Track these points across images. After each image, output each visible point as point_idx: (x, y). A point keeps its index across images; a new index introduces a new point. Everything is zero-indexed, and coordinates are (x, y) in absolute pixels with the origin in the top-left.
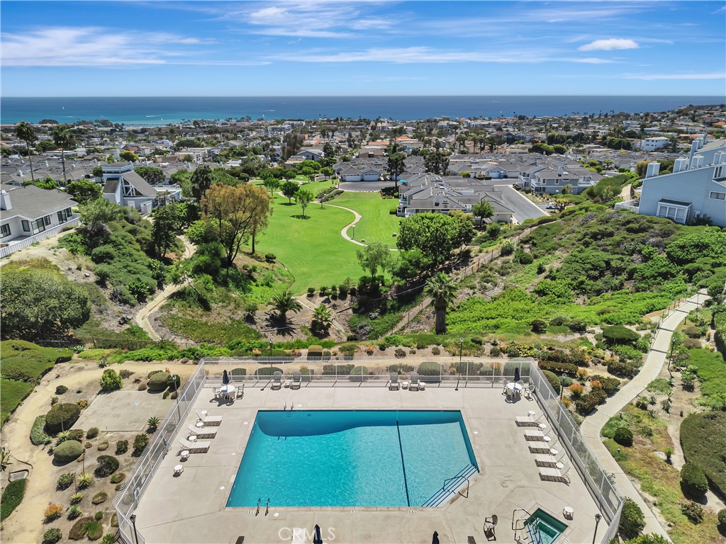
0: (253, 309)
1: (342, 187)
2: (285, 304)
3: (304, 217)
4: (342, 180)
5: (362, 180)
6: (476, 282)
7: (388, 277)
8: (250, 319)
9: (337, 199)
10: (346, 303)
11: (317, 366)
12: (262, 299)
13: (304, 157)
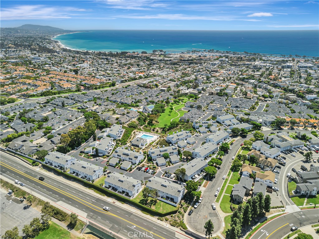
0: (151, 128)
1: (183, 108)
2: (155, 129)
3: (170, 115)
4: (185, 106)
5: (189, 107)
7: (167, 127)
9: (180, 111)
10: (161, 129)
12: (153, 127)
13: (197, 90)
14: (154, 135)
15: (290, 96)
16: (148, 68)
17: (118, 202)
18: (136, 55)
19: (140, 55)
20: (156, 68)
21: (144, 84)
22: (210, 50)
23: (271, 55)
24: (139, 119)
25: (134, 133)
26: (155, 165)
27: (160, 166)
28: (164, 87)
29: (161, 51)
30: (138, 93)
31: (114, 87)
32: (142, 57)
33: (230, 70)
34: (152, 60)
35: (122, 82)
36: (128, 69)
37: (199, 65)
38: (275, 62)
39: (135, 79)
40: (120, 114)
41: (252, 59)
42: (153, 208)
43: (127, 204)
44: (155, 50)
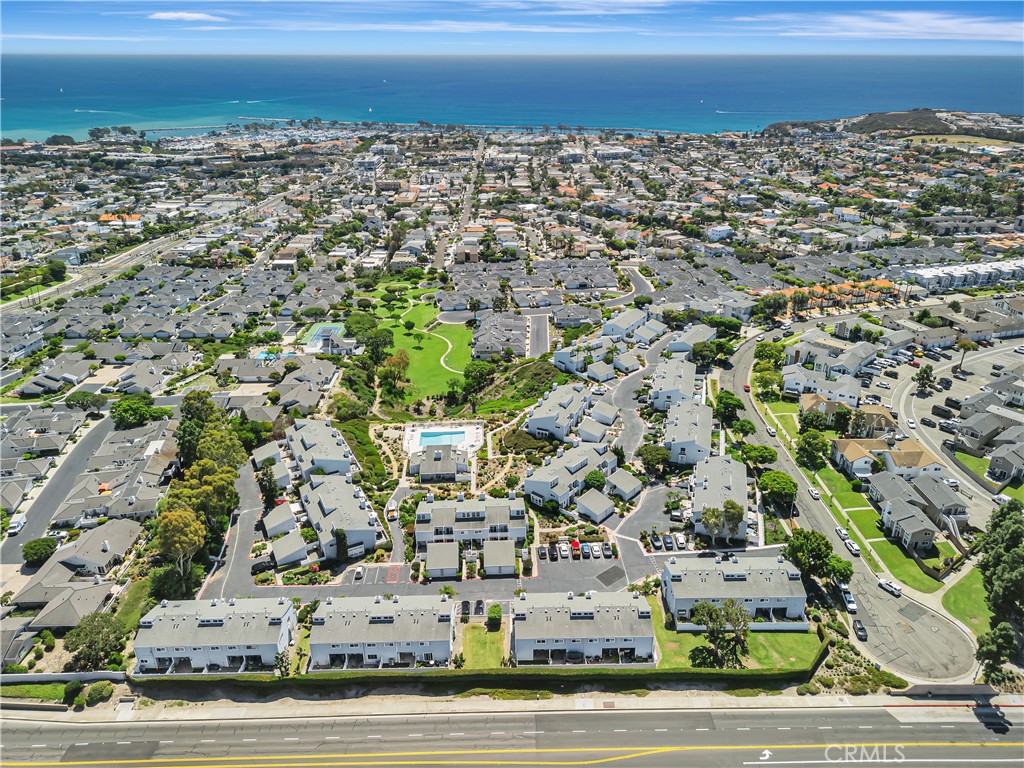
0: (408, 406)
1: (442, 317)
2: (420, 404)
3: (420, 348)
4: (442, 310)
5: (455, 310)
6: (493, 393)
7: (460, 391)
8: (407, 410)
9: (439, 328)
10: (443, 402)
11: (433, 423)
12: (410, 401)
13: (408, 252)
14: (460, 425)
15: (667, 235)
16: (136, 195)
17: (619, 695)
18: (33, 152)
19: (50, 150)
20: (166, 192)
21: (192, 256)
22: (310, 121)
23: (497, 129)
24: (349, 382)
25: (380, 436)
26: (580, 523)
27: (601, 522)
28: (283, 257)
29: (125, 131)
30: (208, 292)
31: (67, 283)
32: (67, 157)
33: (432, 181)
34: (120, 165)
35: (85, 257)
36: (47, 205)
37: (316, 170)
38: (533, 148)
39: (133, 241)
40: (254, 378)
41: (465, 142)
42: (751, 664)
43: (657, 689)
44: (98, 129)
